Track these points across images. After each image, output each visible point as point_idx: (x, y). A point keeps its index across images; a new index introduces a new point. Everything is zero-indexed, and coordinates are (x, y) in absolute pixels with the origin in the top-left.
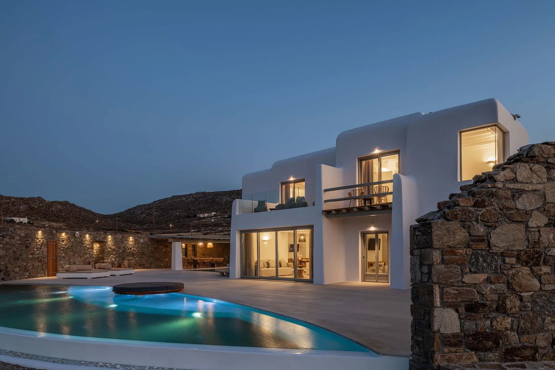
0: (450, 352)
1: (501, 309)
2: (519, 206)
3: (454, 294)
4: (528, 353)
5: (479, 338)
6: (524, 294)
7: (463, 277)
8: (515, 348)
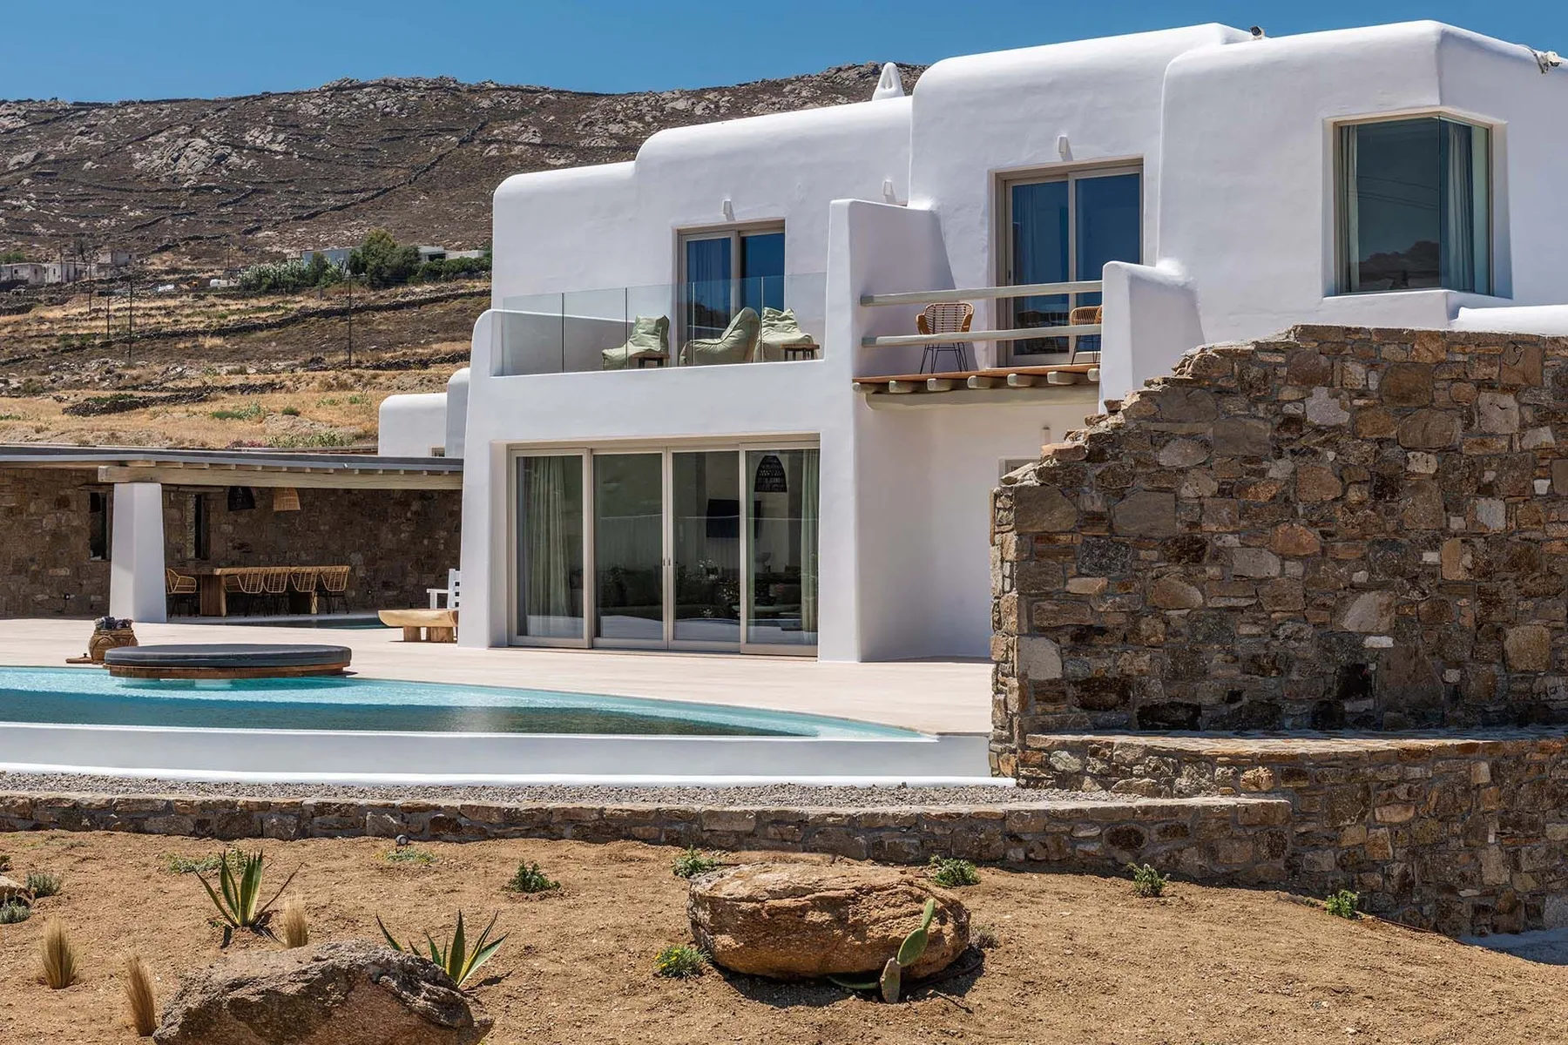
0: (1045, 713)
1: (1131, 637)
2: (1163, 462)
3: (1052, 611)
4: (1181, 715)
5: (1094, 687)
6: (1173, 613)
7: (1066, 583)
8: (1157, 706)
